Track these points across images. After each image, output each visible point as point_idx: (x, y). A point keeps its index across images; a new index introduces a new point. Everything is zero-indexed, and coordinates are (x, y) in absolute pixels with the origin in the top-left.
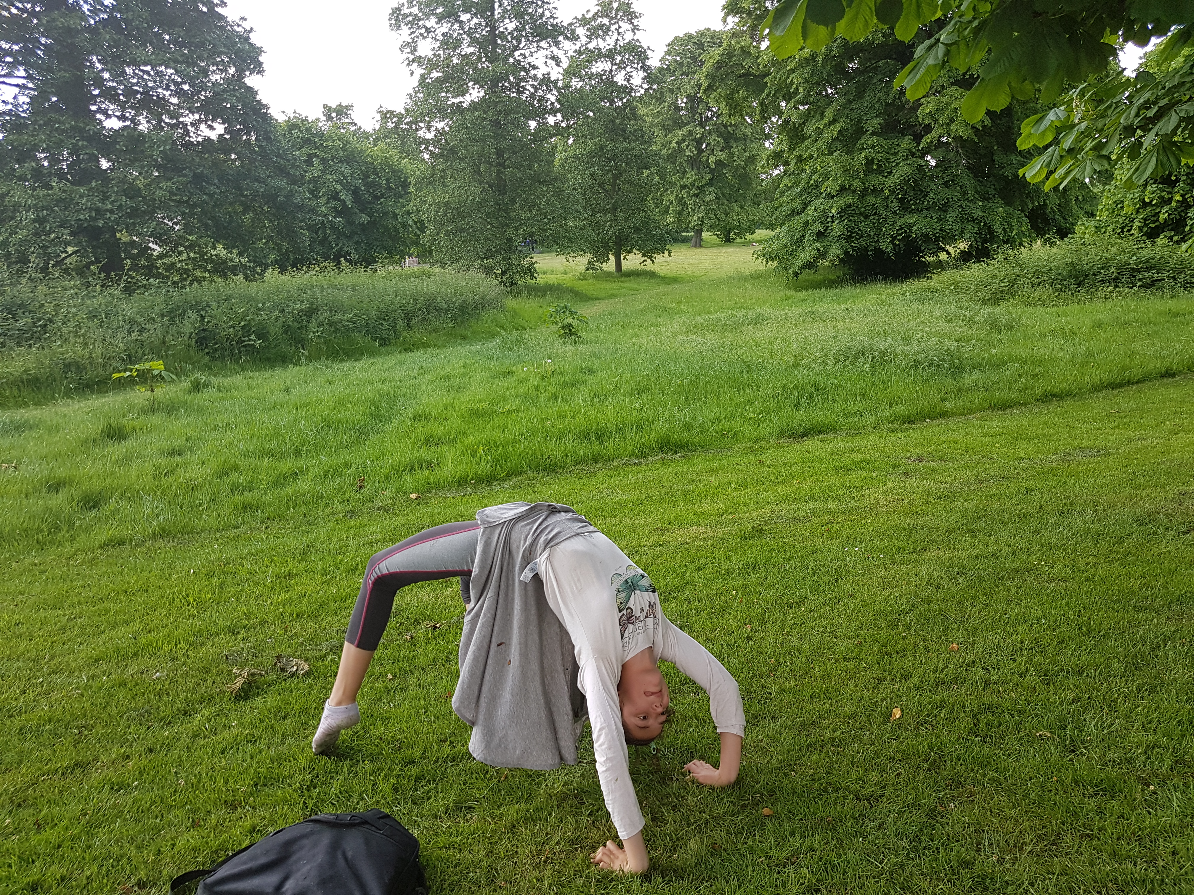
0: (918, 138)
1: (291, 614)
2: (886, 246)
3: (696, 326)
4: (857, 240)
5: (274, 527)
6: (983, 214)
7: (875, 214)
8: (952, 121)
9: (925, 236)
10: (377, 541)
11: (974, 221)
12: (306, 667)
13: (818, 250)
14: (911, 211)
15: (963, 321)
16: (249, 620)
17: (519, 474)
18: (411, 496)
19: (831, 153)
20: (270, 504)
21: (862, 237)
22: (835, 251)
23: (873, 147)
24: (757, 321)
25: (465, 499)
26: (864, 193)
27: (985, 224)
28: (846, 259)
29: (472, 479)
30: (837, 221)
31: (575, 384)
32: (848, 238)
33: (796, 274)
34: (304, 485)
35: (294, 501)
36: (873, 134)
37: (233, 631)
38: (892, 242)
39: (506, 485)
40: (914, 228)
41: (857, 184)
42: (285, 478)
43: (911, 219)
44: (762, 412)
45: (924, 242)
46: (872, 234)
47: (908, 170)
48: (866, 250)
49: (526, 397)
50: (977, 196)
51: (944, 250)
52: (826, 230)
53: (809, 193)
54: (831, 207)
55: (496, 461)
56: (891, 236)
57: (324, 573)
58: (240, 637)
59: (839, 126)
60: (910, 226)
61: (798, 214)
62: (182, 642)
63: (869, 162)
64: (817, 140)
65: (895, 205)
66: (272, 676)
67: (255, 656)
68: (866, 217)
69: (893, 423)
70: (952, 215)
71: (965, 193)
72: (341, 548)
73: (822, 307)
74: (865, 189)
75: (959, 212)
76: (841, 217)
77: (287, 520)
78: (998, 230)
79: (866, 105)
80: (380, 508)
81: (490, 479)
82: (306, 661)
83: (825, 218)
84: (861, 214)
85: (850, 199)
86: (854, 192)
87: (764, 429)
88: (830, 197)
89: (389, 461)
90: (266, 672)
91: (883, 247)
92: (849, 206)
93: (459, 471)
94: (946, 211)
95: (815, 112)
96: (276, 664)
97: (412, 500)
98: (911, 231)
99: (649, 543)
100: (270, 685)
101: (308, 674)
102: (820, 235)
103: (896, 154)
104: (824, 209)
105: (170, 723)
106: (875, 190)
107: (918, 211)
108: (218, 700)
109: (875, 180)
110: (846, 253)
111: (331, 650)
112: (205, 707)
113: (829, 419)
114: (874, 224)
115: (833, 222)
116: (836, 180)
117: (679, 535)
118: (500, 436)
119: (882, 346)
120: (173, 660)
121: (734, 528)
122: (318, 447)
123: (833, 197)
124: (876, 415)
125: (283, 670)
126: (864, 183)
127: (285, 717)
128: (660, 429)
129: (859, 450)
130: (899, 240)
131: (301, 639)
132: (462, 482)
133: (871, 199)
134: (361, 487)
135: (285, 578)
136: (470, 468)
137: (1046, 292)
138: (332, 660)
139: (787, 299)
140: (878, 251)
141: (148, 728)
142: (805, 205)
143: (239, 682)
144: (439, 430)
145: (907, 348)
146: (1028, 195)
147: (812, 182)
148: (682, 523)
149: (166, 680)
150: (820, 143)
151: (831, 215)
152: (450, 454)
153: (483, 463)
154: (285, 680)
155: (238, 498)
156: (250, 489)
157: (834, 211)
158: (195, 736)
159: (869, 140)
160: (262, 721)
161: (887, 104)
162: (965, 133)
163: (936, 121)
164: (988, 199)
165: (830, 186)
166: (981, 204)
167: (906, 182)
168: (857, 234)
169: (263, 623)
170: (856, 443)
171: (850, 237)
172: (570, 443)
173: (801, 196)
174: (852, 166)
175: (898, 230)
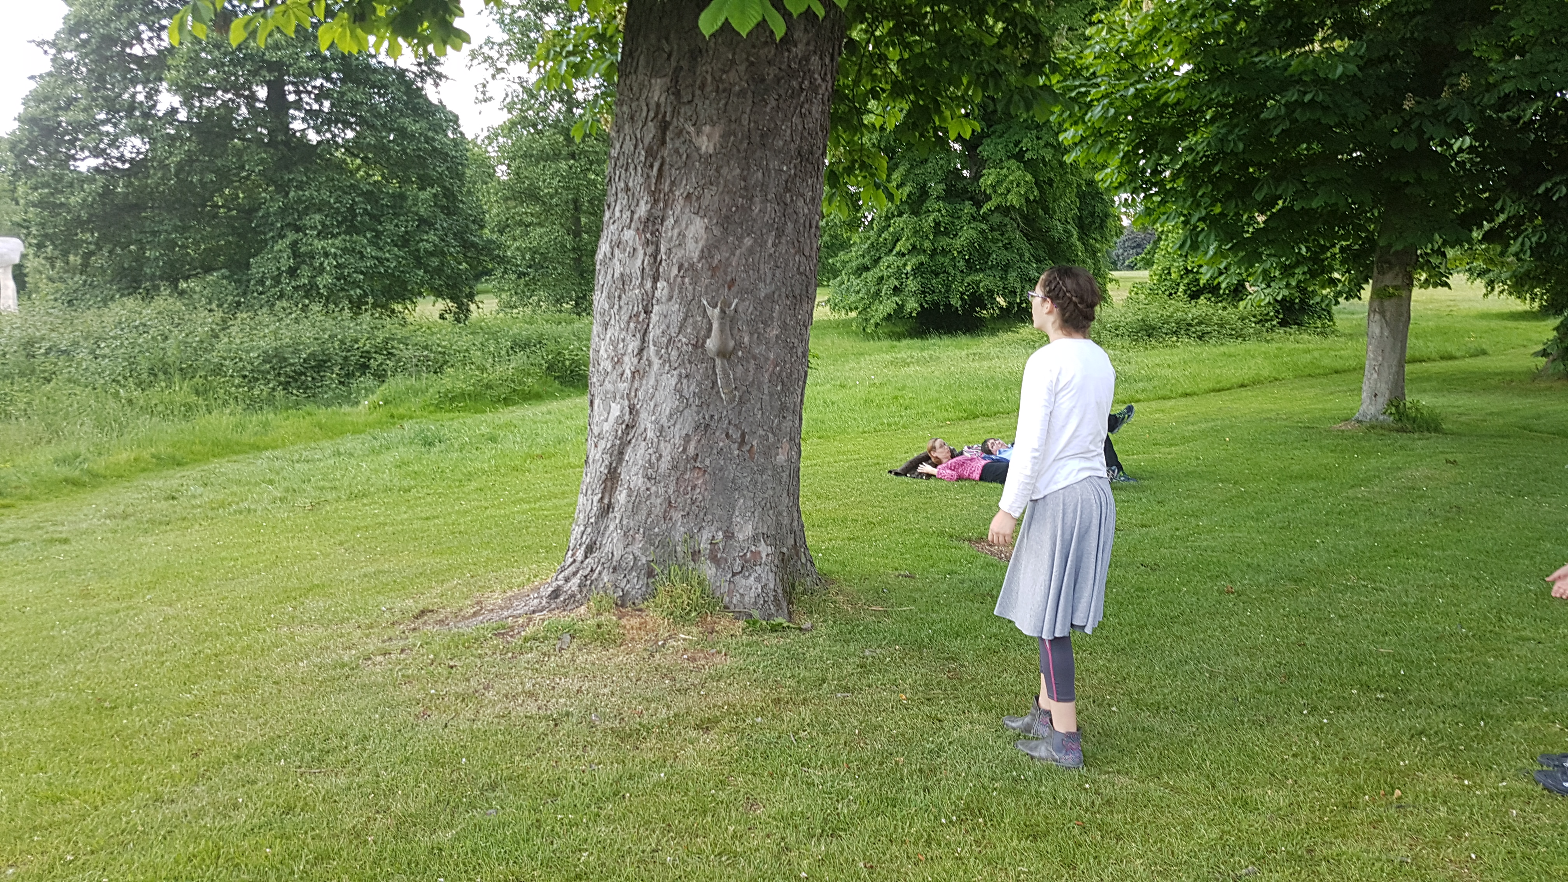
2: (955, 301)
4: (930, 294)
7: (945, 272)
13: (896, 304)
21: (934, 292)
22: (912, 305)
26: (934, 253)
28: (922, 312)
30: (911, 278)
32: (922, 293)
33: (878, 326)
36: (938, 198)
38: (962, 299)
41: (927, 244)
46: (943, 290)
47: (973, 233)
48: (936, 304)
52: (901, 286)
54: (905, 265)
56: (960, 293)
59: (907, 190)
63: (937, 224)
65: (961, 264)
68: (937, 275)
76: (915, 274)
83: (899, 273)
84: (932, 272)
85: (923, 258)
86: (925, 251)
88: (901, 255)
91: (952, 302)
92: (922, 264)
94: (1006, 271)
102: (896, 290)
103: (959, 218)
104: (897, 266)
106: (943, 251)
109: (944, 241)
110: (922, 307)
114: (944, 281)
115: (908, 278)
116: (908, 239)
126: (933, 244)
130: (966, 296)
133: (941, 259)
140: (948, 306)
151: (905, 272)
157: (909, 268)
159: (934, 204)
167: (971, 244)
168: (930, 290)
174: (921, 228)
175: (966, 287)
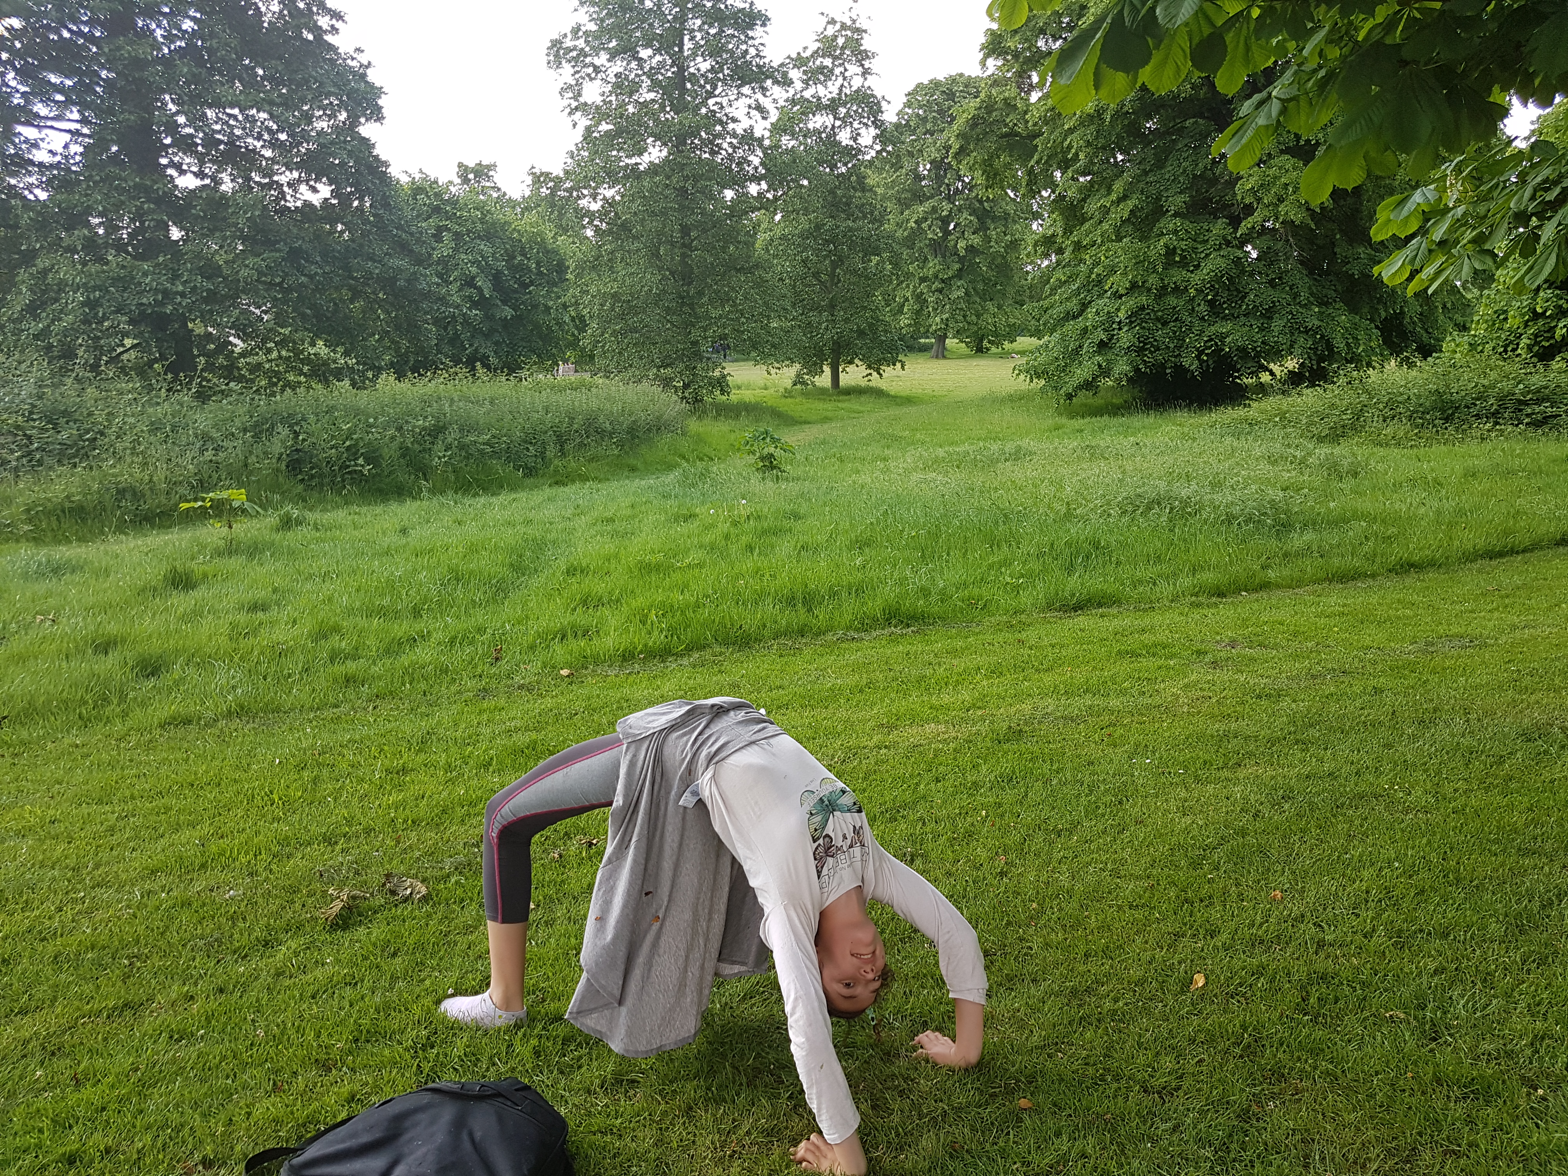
0: (1235, 222)
1: (405, 821)
2: (1189, 362)
3: (936, 461)
4: (1151, 352)
5: (385, 707)
6: (1320, 323)
7: (1176, 320)
8: (1281, 200)
9: (1242, 350)
10: (517, 730)
11: (1307, 332)
12: (424, 891)
13: (1100, 366)
14: (1225, 318)
15: (1291, 463)
16: (350, 826)
17: (703, 647)
18: (562, 672)
19: (1119, 239)
20: (380, 678)
21: (1158, 349)
22: (1122, 367)
23: (1176, 232)
24: (1017, 456)
25: (631, 679)
26: (1163, 291)
27: (1322, 336)
28: (1136, 379)
29: (641, 652)
30: (1126, 328)
31: (776, 532)
32: (1140, 351)
33: (1070, 397)
34: (424, 654)
35: (411, 674)
36: (1176, 215)
37: (329, 840)
38: (1198, 357)
39: (685, 661)
40: (1228, 340)
41: (1153, 280)
42: (400, 644)
43: (1224, 327)
44: (1022, 576)
45: (1240, 358)
46: (1172, 345)
47: (1222, 263)
48: (1163, 366)
49: (713, 547)
50: (1312, 299)
51: (1266, 369)
52: (1110, 340)
53: (1089, 291)
54: (1118, 310)
55: (672, 630)
56: (1197, 350)
57: (449, 768)
58: (338, 848)
59: (1130, 204)
60: (1223, 337)
61: (1075, 317)
62: (263, 852)
63: (1170, 252)
64: (1101, 222)
65: (1203, 308)
66: (380, 900)
67: (357, 873)
68: (1165, 324)
69: (1196, 595)
70: (1277, 324)
71: (1296, 296)
72: (470, 737)
73: (1104, 440)
74: (1164, 288)
75: (1288, 320)
76: (1131, 322)
77: (401, 699)
78: (1339, 344)
79: (1167, 177)
80: (521, 687)
81: (664, 654)
82: (423, 881)
83: (1109, 323)
84: (1158, 319)
86: (1149, 290)
87: (1025, 599)
88: (1117, 296)
89: (534, 627)
90: (372, 894)
91: (1186, 363)
92: (1142, 308)
93: (624, 642)
94: (1270, 318)
95: (1100, 185)
96: (384, 885)
97: (562, 678)
98: (1223, 343)
99: (871, 744)
100: (375, 912)
101: (425, 899)
102: (1102, 346)
103: (1206, 242)
104: (1108, 312)
105: (246, 956)
106: (1176, 289)
107: (1233, 317)
108: (309, 929)
109: (1177, 276)
110: (1137, 370)
111: (456, 869)
112: (292, 937)
113: (1111, 588)
114: (1174, 333)
115: (1120, 329)
116: (1125, 274)
117: (911, 735)
118: (678, 598)
119: (1184, 493)
120: (251, 874)
121: (984, 728)
122: (443, 606)
123: (1120, 297)
124: (1174, 584)
125: (393, 893)
126: (1162, 280)
127: (394, 955)
128: (888, 594)
129: (1152, 629)
130: (1207, 355)
131: (417, 854)
132: (627, 657)
133: (1172, 301)
134: (497, 659)
135: (398, 773)
136: (637, 638)
137: (1401, 428)
138: (457, 882)
139: (1057, 428)
140: (1179, 369)
141: (218, 962)
142: (1084, 306)
143: (337, 906)
144: (599, 587)
145: (1218, 497)
146: (1380, 301)
147: (1093, 276)
148: (915, 719)
149: (242, 900)
150: (1105, 226)
151: (1118, 320)
152: (612, 619)
153: (656, 633)
154: (396, 906)
155: (339, 669)
156: (355, 657)
157: (1122, 315)
158: (279, 974)
159: (1170, 223)
160: (366, 958)
161: (1195, 176)
162: (1297, 216)
163: (1259, 200)
164: (1327, 304)
165: (1118, 282)
166: (1317, 310)
167: (1218, 279)
168: (1152, 346)
169: (368, 831)
170: (1147, 621)
171: (1143, 349)
172: (769, 610)
173: (1079, 294)
174: (1146, 258)
175: (1206, 342)
